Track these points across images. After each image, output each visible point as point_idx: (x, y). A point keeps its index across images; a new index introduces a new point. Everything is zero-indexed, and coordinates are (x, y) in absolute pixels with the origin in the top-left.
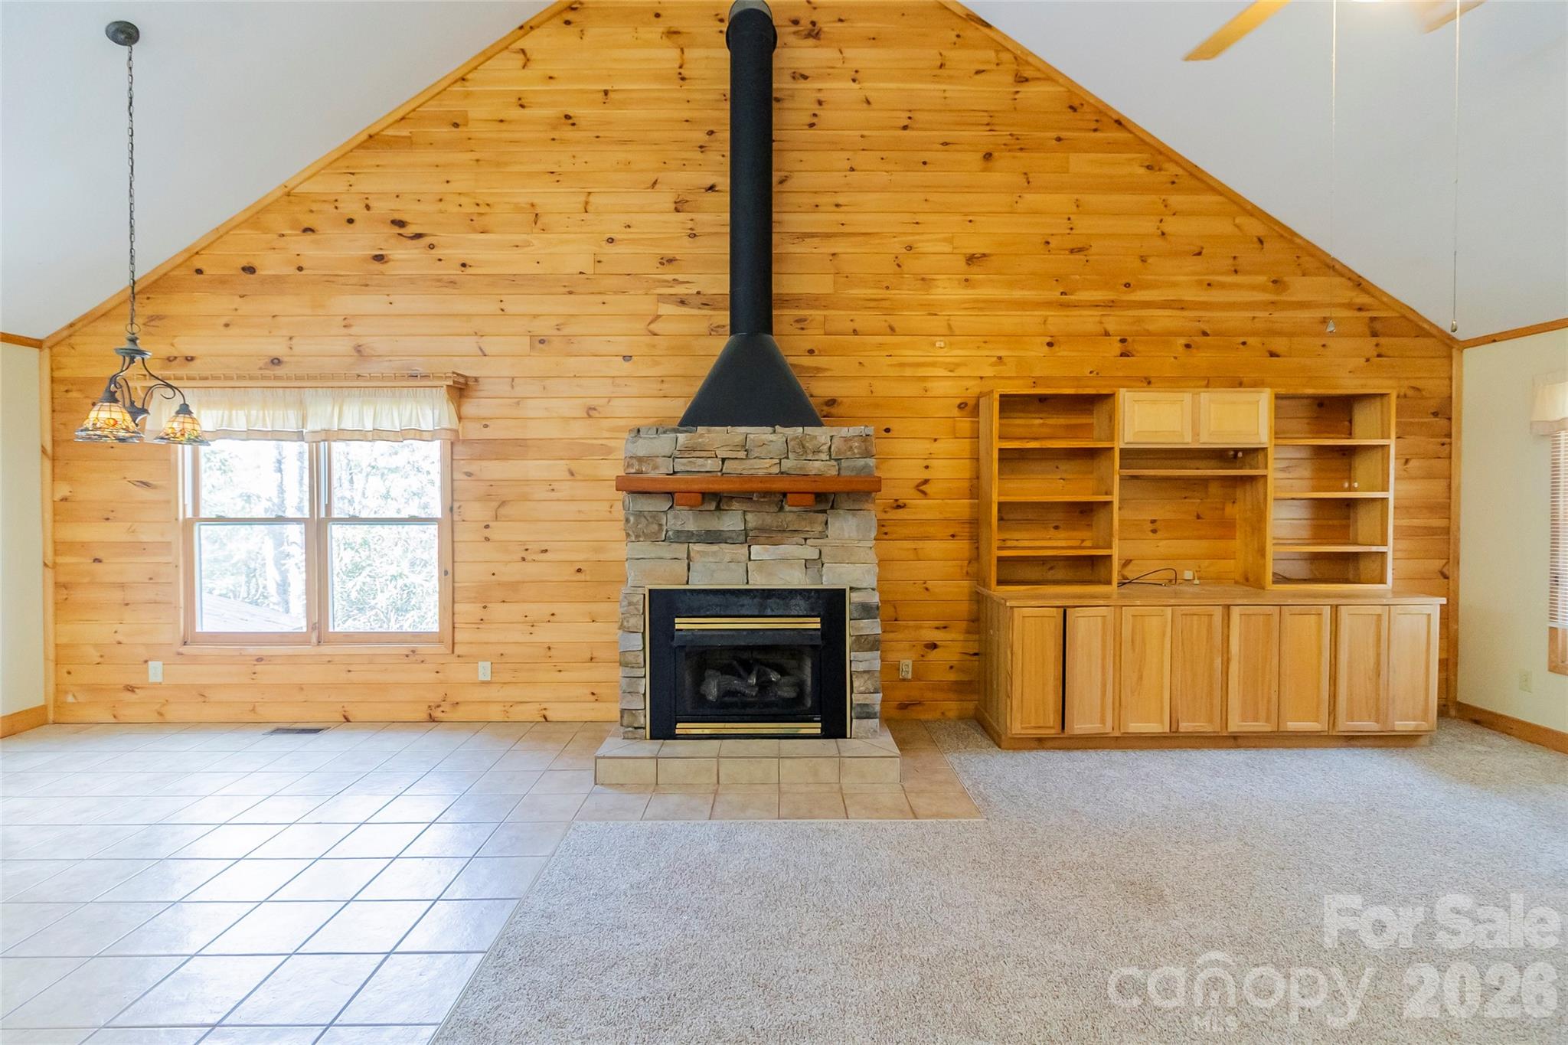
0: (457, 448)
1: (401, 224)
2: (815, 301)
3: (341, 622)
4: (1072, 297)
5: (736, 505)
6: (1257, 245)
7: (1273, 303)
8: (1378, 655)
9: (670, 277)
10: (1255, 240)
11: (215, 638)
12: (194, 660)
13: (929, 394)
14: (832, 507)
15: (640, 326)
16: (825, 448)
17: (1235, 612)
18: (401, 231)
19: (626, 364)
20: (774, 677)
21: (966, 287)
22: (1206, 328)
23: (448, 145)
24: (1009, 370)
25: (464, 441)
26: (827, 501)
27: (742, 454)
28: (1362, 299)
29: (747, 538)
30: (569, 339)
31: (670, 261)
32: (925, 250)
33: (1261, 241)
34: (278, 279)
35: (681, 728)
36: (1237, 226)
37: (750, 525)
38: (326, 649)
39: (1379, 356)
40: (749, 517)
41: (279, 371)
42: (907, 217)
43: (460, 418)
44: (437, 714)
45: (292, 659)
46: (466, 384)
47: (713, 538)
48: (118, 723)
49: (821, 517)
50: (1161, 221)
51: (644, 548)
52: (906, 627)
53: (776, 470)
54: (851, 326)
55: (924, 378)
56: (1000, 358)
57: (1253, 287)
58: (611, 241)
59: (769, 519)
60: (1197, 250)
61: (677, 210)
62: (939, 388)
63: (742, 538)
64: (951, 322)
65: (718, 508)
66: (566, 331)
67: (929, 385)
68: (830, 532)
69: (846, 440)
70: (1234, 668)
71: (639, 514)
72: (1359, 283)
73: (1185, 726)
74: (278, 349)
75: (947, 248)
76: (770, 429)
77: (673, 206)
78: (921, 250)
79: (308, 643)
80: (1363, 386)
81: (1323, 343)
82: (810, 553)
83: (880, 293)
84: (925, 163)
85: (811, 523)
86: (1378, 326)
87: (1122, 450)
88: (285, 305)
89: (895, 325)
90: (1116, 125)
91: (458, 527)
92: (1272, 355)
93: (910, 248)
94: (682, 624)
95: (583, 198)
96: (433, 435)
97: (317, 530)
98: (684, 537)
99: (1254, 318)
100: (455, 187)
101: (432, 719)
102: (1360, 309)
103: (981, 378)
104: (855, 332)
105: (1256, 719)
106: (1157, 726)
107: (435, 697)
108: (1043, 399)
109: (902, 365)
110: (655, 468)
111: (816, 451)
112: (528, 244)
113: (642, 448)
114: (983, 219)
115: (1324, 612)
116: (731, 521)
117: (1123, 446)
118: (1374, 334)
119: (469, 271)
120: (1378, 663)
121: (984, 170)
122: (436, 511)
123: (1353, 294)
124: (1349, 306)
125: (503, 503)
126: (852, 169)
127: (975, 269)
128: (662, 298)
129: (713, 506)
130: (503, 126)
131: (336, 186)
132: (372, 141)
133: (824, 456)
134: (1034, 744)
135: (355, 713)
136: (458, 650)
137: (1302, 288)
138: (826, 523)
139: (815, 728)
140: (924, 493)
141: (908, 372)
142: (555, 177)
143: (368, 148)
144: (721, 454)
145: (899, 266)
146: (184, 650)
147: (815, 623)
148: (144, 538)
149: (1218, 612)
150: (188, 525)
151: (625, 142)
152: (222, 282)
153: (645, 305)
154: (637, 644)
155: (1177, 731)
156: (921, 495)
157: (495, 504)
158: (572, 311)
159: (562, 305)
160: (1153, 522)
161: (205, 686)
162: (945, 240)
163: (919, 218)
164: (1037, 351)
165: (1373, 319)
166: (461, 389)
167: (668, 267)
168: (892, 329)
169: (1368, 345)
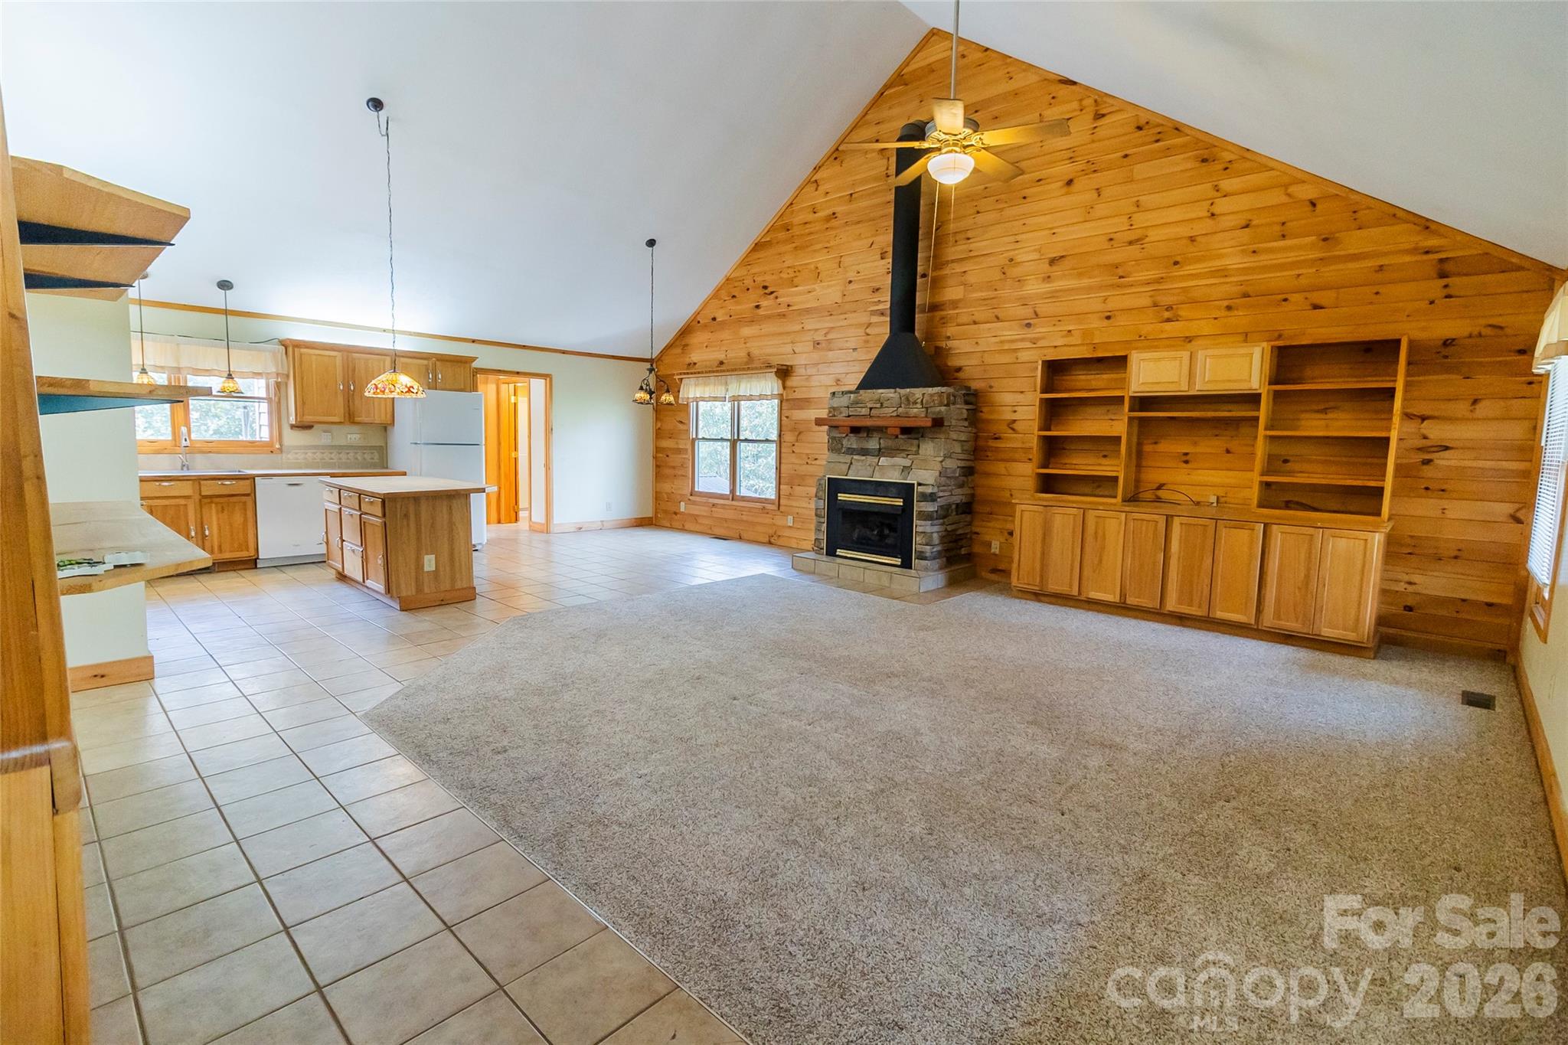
0: (784, 404)
1: (765, 287)
2: (955, 304)
3: (742, 491)
4: (1130, 279)
5: (875, 434)
6: (1311, 208)
7: (1321, 259)
8: (1308, 570)
9: (876, 300)
10: (1308, 203)
11: (701, 494)
12: (694, 503)
13: (1019, 361)
14: (922, 437)
15: (861, 332)
16: (919, 401)
17: (1177, 521)
18: (766, 291)
19: (855, 354)
20: (886, 532)
21: (1049, 282)
22: (1249, 289)
23: (786, 241)
24: (1075, 339)
25: (787, 400)
26: (919, 433)
27: (878, 405)
28: (1432, 242)
29: (880, 453)
30: (829, 341)
31: (878, 290)
32: (1023, 260)
33: (1314, 205)
34: (723, 323)
35: (839, 552)
36: (1289, 195)
37: (882, 446)
38: (734, 503)
39: (1448, 296)
40: (881, 441)
41: (723, 368)
42: (1012, 239)
43: (784, 388)
44: (772, 541)
45: (723, 506)
46: (787, 370)
47: (864, 452)
48: (671, 528)
49: (915, 442)
50: (1212, 204)
51: (835, 457)
52: (998, 520)
53: (895, 414)
54: (970, 319)
55: (1015, 350)
56: (1070, 331)
57: (1300, 248)
58: (850, 282)
59: (890, 443)
60: (1244, 223)
61: (882, 258)
62: (1024, 356)
63: (876, 453)
64: (1036, 309)
65: (868, 436)
66: (830, 336)
67: (1019, 354)
68: (920, 452)
69: (931, 395)
70: (1174, 563)
71: (834, 438)
72: (1427, 226)
73: (1131, 600)
74: (722, 357)
75: (1035, 256)
76: (893, 390)
77: (879, 256)
78: (1019, 260)
79: (728, 499)
80: (1424, 329)
81: (1375, 291)
82: (907, 462)
83: (992, 294)
84: (1025, 198)
85: (912, 445)
86: (1449, 267)
87: (1133, 398)
88: (726, 335)
89: (999, 316)
90: (1176, 132)
91: (783, 445)
92: (1316, 307)
93: (1011, 260)
94: (841, 497)
95: (838, 260)
96: (773, 397)
97: (734, 443)
98: (851, 451)
99: (1299, 275)
100: (786, 264)
101: (770, 543)
102: (1427, 252)
103: (1056, 347)
104: (975, 323)
105: (1190, 604)
106: (1112, 597)
107: (771, 532)
108: (1100, 360)
109: (1002, 342)
110: (841, 413)
111: (915, 403)
112: (815, 290)
113: (836, 403)
114: (1063, 230)
115: (1256, 528)
116: (873, 444)
117: (1131, 394)
118: (1443, 275)
119: (791, 308)
120: (1307, 576)
121: (1067, 193)
122: (774, 436)
123: (1419, 238)
124: (1415, 251)
125: (800, 433)
126: (978, 212)
127: (1055, 268)
128: (873, 313)
129: (865, 435)
130: (808, 226)
131: (743, 272)
132: (758, 247)
133: (919, 406)
134: (1033, 597)
135: (745, 535)
136: (782, 509)
137: (1354, 241)
138: (919, 446)
139: (898, 561)
140: (1013, 429)
141: (1006, 347)
142: (827, 250)
143: (758, 251)
144: (869, 405)
145: (1004, 273)
146: (691, 498)
147: (899, 502)
148: (681, 447)
149: (1162, 521)
150: (693, 440)
151: (859, 222)
152: (705, 326)
153: (864, 318)
154: (823, 504)
155: (1124, 603)
156: (1011, 431)
157: (797, 433)
158: (832, 325)
159: (827, 323)
160: (1186, 454)
161: (698, 516)
162: (1035, 250)
163: (1018, 238)
164: (1096, 323)
165: (1441, 261)
166: (784, 373)
167: (877, 294)
168: (997, 318)
169: (1435, 288)
